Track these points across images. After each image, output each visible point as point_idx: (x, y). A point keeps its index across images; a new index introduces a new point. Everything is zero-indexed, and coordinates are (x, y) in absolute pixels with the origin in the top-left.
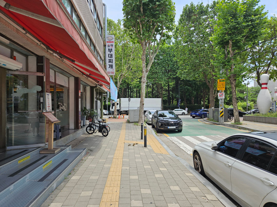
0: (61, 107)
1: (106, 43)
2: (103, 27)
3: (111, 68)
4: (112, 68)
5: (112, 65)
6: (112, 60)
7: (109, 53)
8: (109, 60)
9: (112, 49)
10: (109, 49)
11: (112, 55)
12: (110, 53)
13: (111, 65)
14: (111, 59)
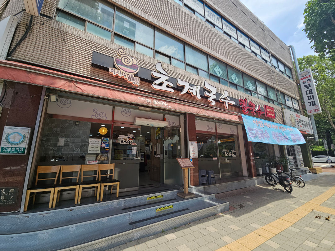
0: (227, 154)
1: (299, 81)
2: (291, 66)
3: (313, 105)
4: (315, 105)
5: (314, 101)
6: (313, 96)
7: (306, 89)
8: (308, 97)
9: (309, 85)
10: (305, 86)
11: (311, 91)
12: (308, 90)
13: (312, 102)
14: (311, 95)
